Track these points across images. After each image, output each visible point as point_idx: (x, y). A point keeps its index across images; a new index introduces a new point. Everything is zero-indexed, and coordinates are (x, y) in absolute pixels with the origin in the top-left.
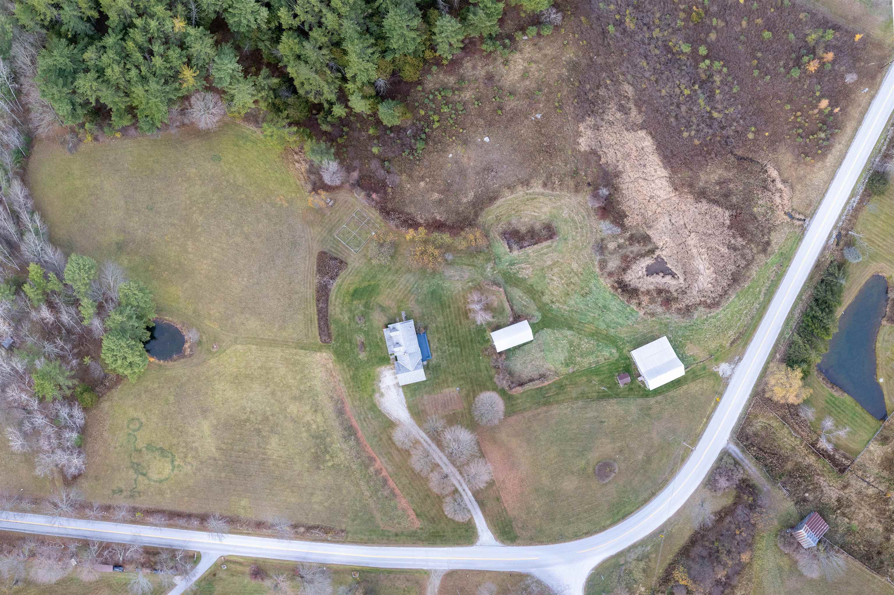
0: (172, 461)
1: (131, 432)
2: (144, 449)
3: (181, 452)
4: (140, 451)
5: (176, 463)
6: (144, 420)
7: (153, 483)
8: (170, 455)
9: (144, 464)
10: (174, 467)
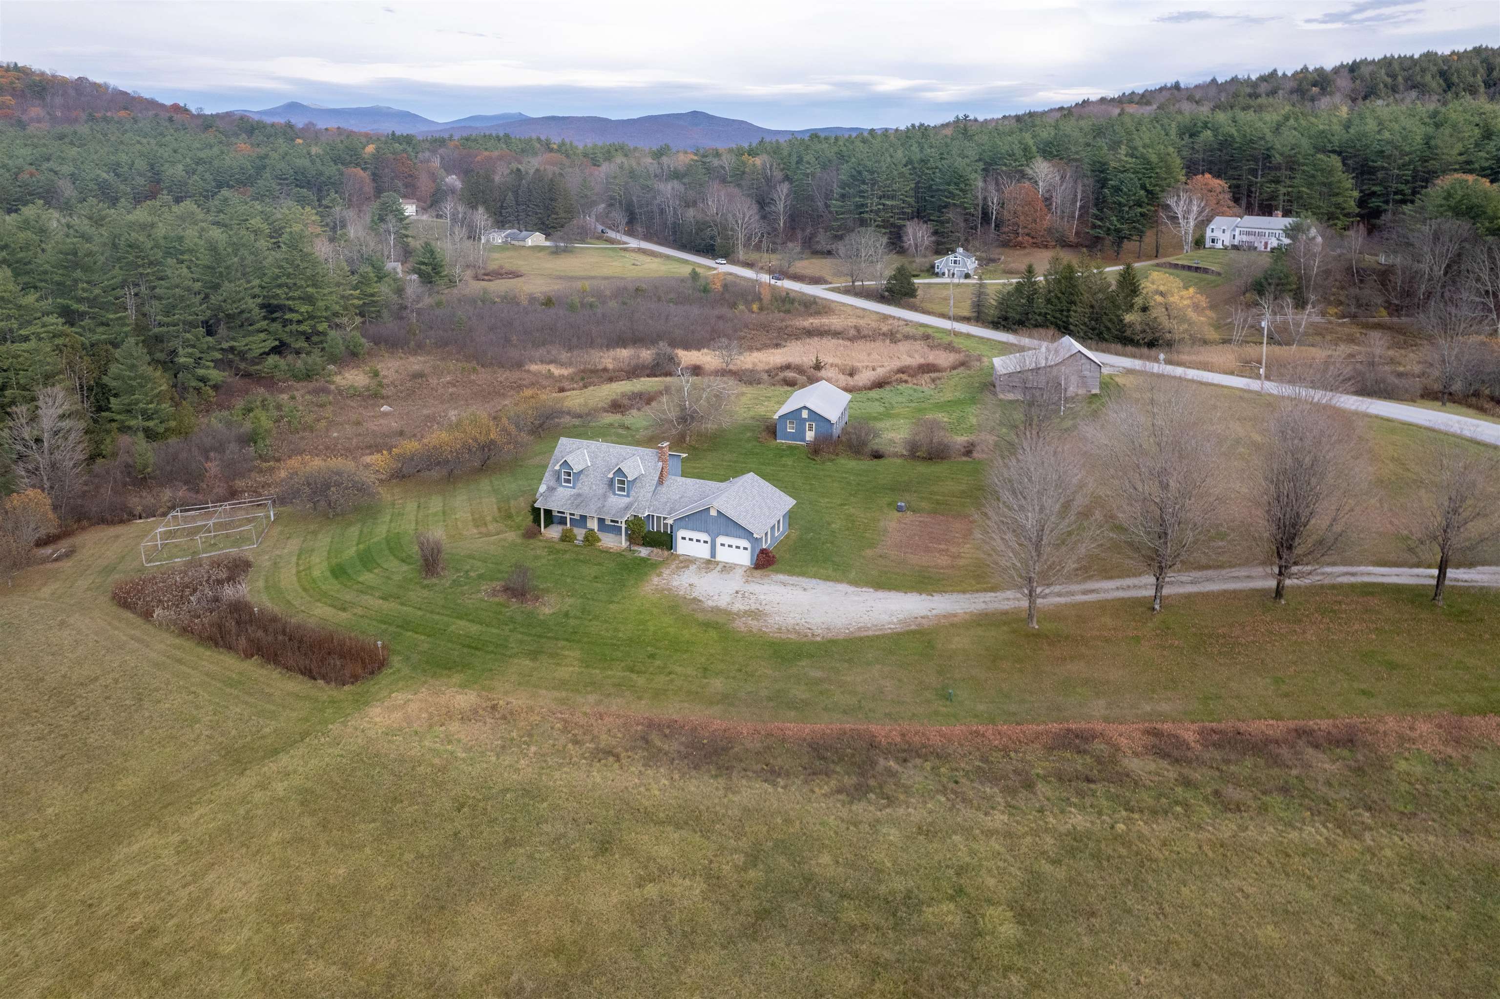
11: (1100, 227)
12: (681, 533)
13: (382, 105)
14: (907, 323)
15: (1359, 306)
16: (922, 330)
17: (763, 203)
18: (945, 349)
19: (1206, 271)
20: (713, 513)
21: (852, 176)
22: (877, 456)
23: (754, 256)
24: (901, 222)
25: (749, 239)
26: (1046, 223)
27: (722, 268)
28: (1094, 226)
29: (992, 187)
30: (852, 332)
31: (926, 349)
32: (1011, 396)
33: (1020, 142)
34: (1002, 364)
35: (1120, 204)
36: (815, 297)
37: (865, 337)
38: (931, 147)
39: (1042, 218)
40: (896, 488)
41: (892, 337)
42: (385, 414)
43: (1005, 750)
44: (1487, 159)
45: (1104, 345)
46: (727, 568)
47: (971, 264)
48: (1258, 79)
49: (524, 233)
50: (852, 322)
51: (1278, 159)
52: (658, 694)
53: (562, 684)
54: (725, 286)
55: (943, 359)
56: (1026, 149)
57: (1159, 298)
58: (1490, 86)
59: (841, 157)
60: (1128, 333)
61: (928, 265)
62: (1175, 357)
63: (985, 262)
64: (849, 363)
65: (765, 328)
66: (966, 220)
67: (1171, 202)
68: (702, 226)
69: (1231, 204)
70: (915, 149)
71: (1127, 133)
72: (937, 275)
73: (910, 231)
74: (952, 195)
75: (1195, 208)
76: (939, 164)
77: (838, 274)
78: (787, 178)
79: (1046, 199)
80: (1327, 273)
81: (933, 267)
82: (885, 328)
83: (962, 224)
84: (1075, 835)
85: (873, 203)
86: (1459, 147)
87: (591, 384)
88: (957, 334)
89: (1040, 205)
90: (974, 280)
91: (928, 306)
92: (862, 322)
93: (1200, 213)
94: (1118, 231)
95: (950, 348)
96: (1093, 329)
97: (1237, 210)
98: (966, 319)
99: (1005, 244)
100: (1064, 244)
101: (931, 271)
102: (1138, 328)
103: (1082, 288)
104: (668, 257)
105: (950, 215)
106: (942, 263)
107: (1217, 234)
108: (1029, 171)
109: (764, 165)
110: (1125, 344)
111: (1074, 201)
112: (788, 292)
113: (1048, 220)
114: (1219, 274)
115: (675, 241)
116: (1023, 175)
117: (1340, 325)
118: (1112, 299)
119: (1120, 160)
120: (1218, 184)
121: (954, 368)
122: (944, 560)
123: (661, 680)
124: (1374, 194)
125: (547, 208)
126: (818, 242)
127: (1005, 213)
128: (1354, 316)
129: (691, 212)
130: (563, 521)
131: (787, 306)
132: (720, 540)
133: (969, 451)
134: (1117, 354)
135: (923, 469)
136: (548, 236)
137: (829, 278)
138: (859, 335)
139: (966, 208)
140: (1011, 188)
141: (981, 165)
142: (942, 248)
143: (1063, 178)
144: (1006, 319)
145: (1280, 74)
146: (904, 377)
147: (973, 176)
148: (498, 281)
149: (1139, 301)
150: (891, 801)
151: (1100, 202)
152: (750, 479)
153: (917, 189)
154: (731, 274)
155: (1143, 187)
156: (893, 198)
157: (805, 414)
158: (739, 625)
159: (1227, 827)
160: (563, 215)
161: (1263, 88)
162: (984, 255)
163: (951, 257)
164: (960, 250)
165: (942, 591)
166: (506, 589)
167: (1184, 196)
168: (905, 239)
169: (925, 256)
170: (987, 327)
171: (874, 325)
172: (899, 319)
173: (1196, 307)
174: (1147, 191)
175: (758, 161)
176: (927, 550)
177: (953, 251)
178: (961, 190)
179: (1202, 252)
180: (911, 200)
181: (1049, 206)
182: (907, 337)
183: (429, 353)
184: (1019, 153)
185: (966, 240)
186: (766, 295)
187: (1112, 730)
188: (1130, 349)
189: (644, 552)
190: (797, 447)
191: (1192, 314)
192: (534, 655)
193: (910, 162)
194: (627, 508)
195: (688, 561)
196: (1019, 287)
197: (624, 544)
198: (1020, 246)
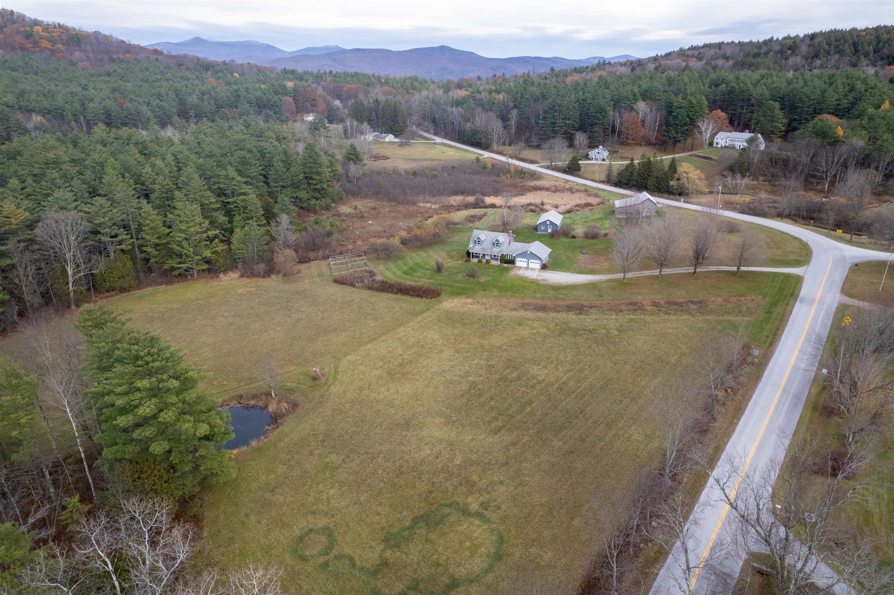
0: (465, 512)
1: (321, 560)
2: (388, 554)
3: (455, 488)
4: (385, 563)
5: (474, 506)
6: (322, 522)
7: (490, 577)
8: (446, 510)
9: (424, 572)
10: (478, 515)
11: (666, 136)
12: (518, 259)
13: (252, 39)
14: (577, 184)
15: (772, 176)
16: (584, 187)
17: (504, 119)
18: (594, 196)
19: (711, 159)
20: (529, 252)
21: (550, 108)
22: (574, 237)
23: (501, 148)
24: (573, 132)
25: (499, 139)
26: (642, 133)
27: (486, 154)
28: (664, 135)
29: (617, 115)
30: (553, 188)
31: (586, 197)
32: (621, 216)
33: (632, 92)
34: (618, 203)
35: (677, 125)
36: (535, 171)
37: (559, 191)
38: (589, 92)
39: (640, 131)
40: (582, 247)
41: (571, 190)
42: (371, 224)
43: (616, 306)
44: (847, 103)
45: (661, 194)
46: (533, 269)
47: (606, 154)
48: (763, 42)
49: (384, 135)
50: (553, 183)
51: (754, 101)
52: (522, 298)
53: (495, 297)
54: (493, 165)
55: (594, 201)
56: (634, 95)
57: (685, 175)
58: (876, 52)
59: (544, 96)
60: (671, 190)
61: (585, 154)
62: (689, 200)
63: (612, 153)
64: (555, 203)
65: (515, 186)
66: (604, 132)
67: (700, 124)
68: (474, 133)
69: (728, 125)
70: (581, 93)
71: (685, 84)
72: (589, 159)
73: (578, 137)
74: (599, 119)
75: (710, 128)
76: (592, 102)
77: (544, 159)
78: (515, 106)
79: (643, 121)
80: (762, 161)
81: (588, 155)
82: (568, 187)
83: (602, 133)
84: (631, 319)
85: (559, 122)
86: (836, 97)
87: (451, 212)
88: (599, 189)
89: (640, 124)
90: (607, 162)
91: (586, 175)
92: (557, 184)
93: (713, 130)
94: (675, 138)
95: (596, 196)
96: (657, 187)
97: (730, 128)
98: (602, 182)
99: (622, 144)
100: (649, 143)
101: (587, 157)
102: (675, 187)
103: (654, 169)
104: (458, 148)
105: (597, 129)
106: (593, 153)
107: (719, 140)
108: (635, 107)
109: (504, 99)
110: (670, 194)
111: (656, 121)
112: (522, 168)
113: (643, 132)
114: (716, 160)
115: (459, 139)
116: (632, 109)
117: (763, 185)
118: (666, 174)
119: (679, 102)
120: (723, 115)
121: (598, 205)
122: (598, 267)
123: (522, 295)
124: (795, 120)
125: (393, 121)
126: (532, 142)
127: (623, 128)
128: (770, 181)
129: (469, 125)
130: (478, 257)
131: (522, 176)
132: (530, 261)
133: (606, 235)
134: (666, 198)
135: (590, 241)
136: (396, 136)
137: (539, 161)
138: (556, 190)
139: (604, 126)
140: (626, 115)
141: (612, 103)
142: (592, 146)
143: (651, 110)
144: (620, 182)
145: (775, 39)
146: (579, 208)
147: (609, 108)
148: (380, 161)
149: (676, 175)
150: (588, 315)
151: (667, 124)
152: (537, 243)
153: (580, 115)
154: (492, 158)
155: (688, 116)
156: (569, 119)
157: (548, 222)
158: (541, 282)
159: (667, 317)
160: (401, 125)
161: (764, 49)
162: (612, 149)
163: (597, 151)
164: (601, 147)
165: (599, 274)
166: (467, 275)
167: (706, 121)
168: (575, 141)
169: (584, 150)
170: (612, 186)
171: (562, 185)
172: (573, 182)
173: (700, 178)
174: (690, 118)
175: (501, 97)
176: (593, 264)
177: (598, 147)
178: (603, 116)
179: (712, 149)
180: (578, 121)
181: (643, 125)
182: (578, 191)
183: (371, 198)
184: (631, 97)
185: (604, 141)
186: (512, 170)
187: (643, 302)
188: (671, 196)
189: (506, 265)
190: (545, 235)
191: (697, 181)
192: (484, 291)
193: (578, 100)
194: (500, 251)
195: (520, 268)
196: (627, 167)
197: (499, 263)
198: (629, 145)
